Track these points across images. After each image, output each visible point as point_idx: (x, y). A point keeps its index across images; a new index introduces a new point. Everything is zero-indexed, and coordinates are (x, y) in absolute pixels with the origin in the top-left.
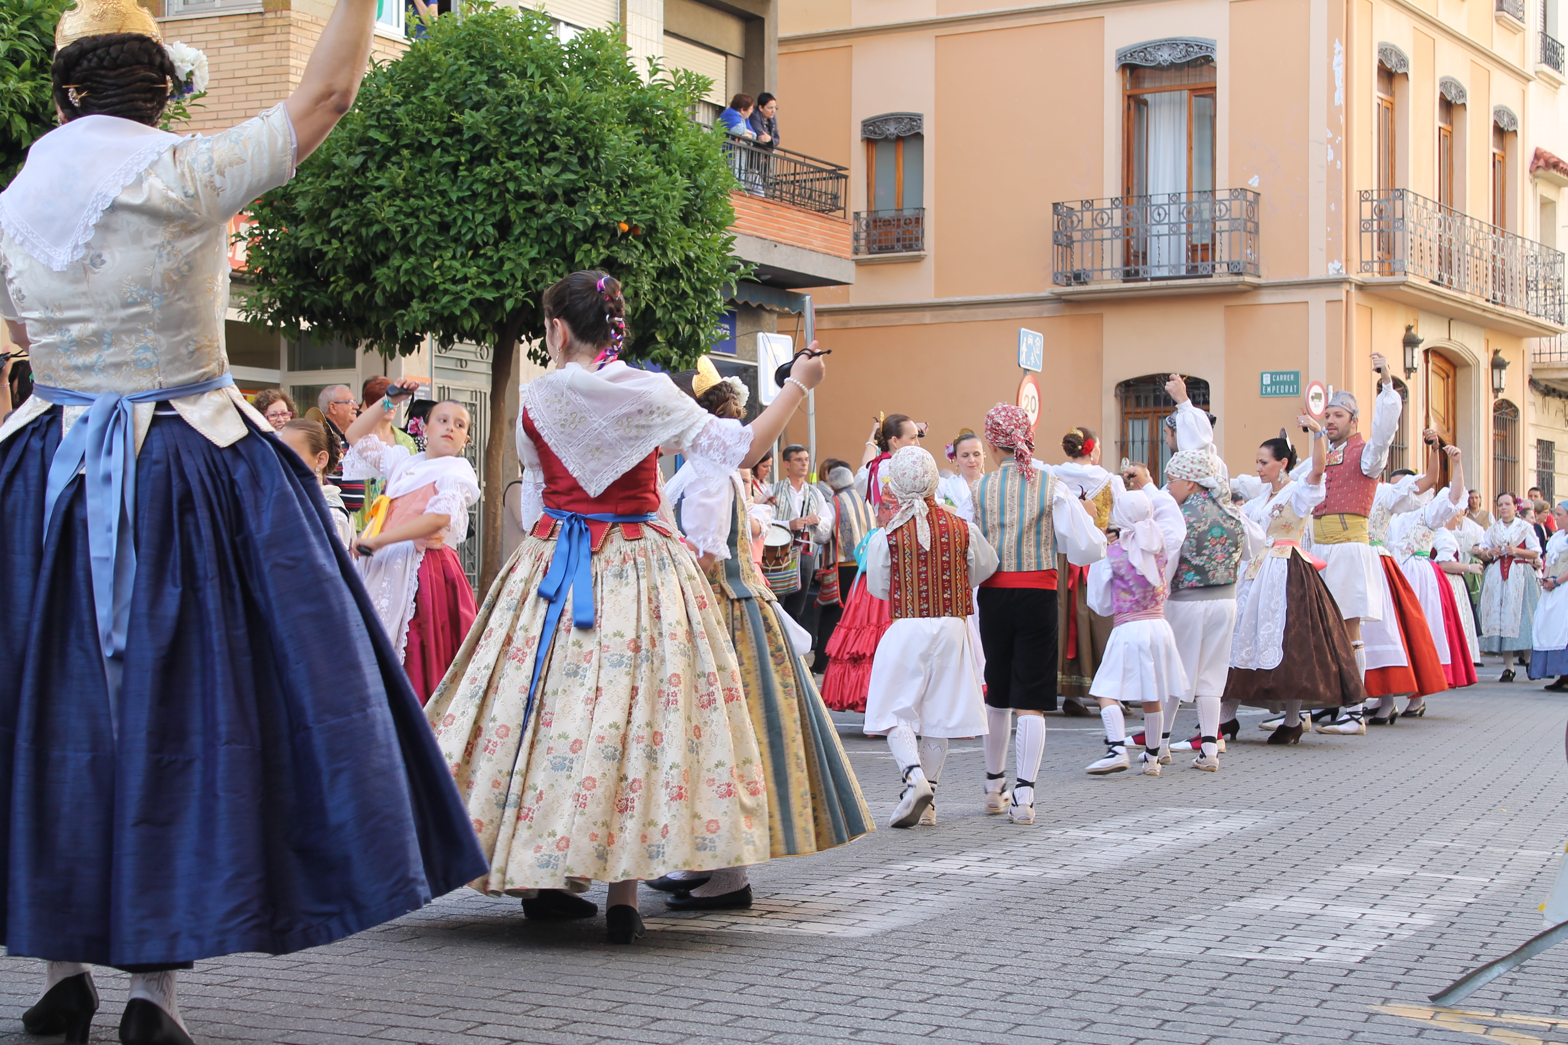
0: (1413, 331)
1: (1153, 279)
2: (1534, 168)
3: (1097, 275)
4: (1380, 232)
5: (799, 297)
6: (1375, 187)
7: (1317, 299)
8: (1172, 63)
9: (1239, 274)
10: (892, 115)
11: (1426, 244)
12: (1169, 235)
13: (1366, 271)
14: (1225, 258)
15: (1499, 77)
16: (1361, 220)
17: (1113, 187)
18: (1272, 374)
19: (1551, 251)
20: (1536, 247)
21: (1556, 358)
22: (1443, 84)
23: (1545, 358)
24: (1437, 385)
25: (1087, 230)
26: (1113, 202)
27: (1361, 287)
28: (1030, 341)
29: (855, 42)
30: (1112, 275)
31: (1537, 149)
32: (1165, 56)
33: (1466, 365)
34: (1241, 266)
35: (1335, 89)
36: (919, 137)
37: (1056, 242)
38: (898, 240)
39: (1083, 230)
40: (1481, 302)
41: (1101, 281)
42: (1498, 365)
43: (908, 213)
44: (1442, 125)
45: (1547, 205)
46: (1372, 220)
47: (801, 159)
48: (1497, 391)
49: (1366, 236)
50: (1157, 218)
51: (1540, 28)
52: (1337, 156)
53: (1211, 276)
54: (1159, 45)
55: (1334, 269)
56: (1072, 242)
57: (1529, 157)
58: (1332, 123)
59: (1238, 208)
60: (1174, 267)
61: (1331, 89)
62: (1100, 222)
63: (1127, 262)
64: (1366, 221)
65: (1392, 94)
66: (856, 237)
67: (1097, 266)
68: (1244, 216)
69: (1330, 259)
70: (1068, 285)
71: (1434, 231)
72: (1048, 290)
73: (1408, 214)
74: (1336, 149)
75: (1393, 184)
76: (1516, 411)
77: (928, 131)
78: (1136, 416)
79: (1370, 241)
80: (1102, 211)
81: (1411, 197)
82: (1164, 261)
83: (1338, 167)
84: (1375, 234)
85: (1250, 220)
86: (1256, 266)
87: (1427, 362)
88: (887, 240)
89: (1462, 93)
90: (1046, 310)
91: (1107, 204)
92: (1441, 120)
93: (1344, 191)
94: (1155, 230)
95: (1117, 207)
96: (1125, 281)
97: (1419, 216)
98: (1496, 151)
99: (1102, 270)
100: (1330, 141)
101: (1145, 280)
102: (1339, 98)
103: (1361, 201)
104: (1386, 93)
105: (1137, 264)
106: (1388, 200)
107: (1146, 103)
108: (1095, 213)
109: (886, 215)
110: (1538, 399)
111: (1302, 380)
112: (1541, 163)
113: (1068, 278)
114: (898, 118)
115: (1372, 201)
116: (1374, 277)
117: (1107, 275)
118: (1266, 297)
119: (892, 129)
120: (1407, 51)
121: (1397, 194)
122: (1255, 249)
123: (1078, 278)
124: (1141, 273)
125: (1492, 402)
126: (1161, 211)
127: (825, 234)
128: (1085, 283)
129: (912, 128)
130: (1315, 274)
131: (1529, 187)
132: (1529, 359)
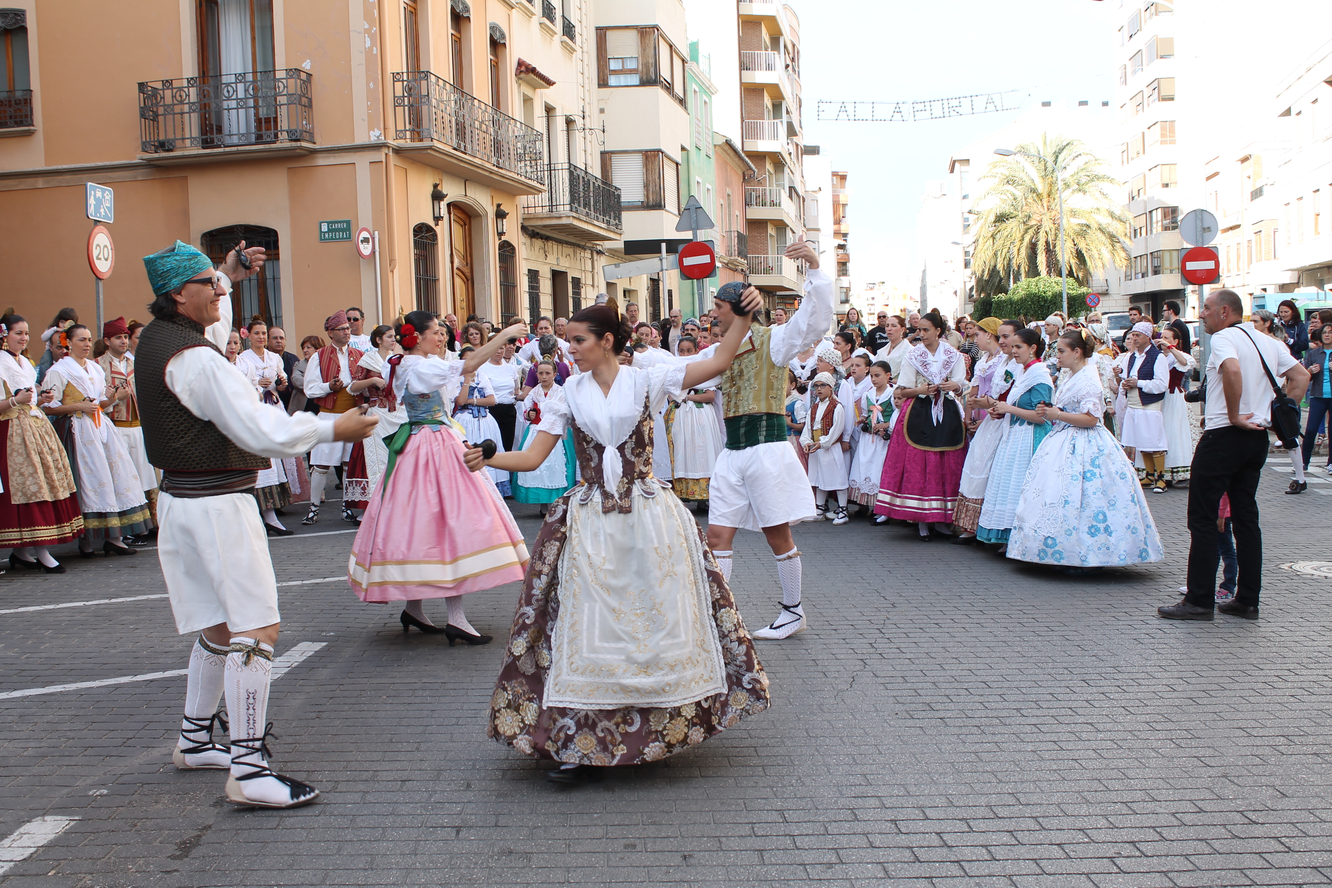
0: (439, 188)
1: (226, 147)
2: (519, 72)
3: (178, 144)
4: (411, 106)
6: (405, 70)
7: (362, 161)
9: (298, 140)
11: (447, 119)
12: (237, 109)
13: (401, 138)
14: (285, 127)
15: (492, 2)
16: (395, 97)
17: (189, 68)
18: (328, 223)
21: (539, 210)
23: (532, 211)
24: (458, 231)
25: (169, 106)
26: (189, 82)
27: (398, 151)
28: (99, 194)
30: (192, 143)
31: (519, 59)
33: (478, 216)
34: (298, 134)
36: (23, 29)
37: (143, 116)
38: (10, 117)
39: (164, 105)
40: (488, 165)
41: (183, 148)
42: (501, 215)
43: (17, 95)
44: (453, 32)
45: (527, 101)
46: (404, 96)
48: (501, 234)
49: (399, 110)
50: (226, 94)
52: (373, 44)
53: (274, 142)
55: (374, 136)
56: (157, 116)
57: (515, 65)
58: (367, 16)
59: (293, 85)
60: (243, 135)
62: (179, 98)
63: (203, 132)
64: (399, 98)
65: (415, 1)
68: (299, 92)
69: (371, 128)
70: (156, 152)
71: (452, 108)
72: (138, 157)
73: (432, 92)
74: (372, 37)
75: (418, 66)
76: (514, 249)
77: (30, 23)
79: (403, 114)
80: (181, 89)
82: (234, 131)
83: (375, 52)
84: (406, 108)
85: (304, 96)
86: (311, 134)
89: (467, 9)
91: (185, 83)
92: (452, 28)
93: (380, 72)
94: (225, 104)
95: (193, 86)
96: (204, 148)
97: (441, 95)
98: (492, 58)
99: (183, 139)
100: (367, 31)
101: (219, 147)
103: (394, 81)
105: (212, 133)
106: (415, 80)
107: (216, 2)
108: (175, 91)
110: (528, 241)
111: (353, 228)
112: (523, 69)
113: (156, 147)
114: (4, 13)
115: (403, 81)
116: (407, 143)
117: (188, 142)
118: (322, 160)
121: (422, 75)
122: (310, 121)
123: (162, 146)
124: (216, 140)
125: (497, 242)
126: (230, 89)
128: (171, 150)
129: (17, 21)
130: (360, 140)
132: (521, 211)
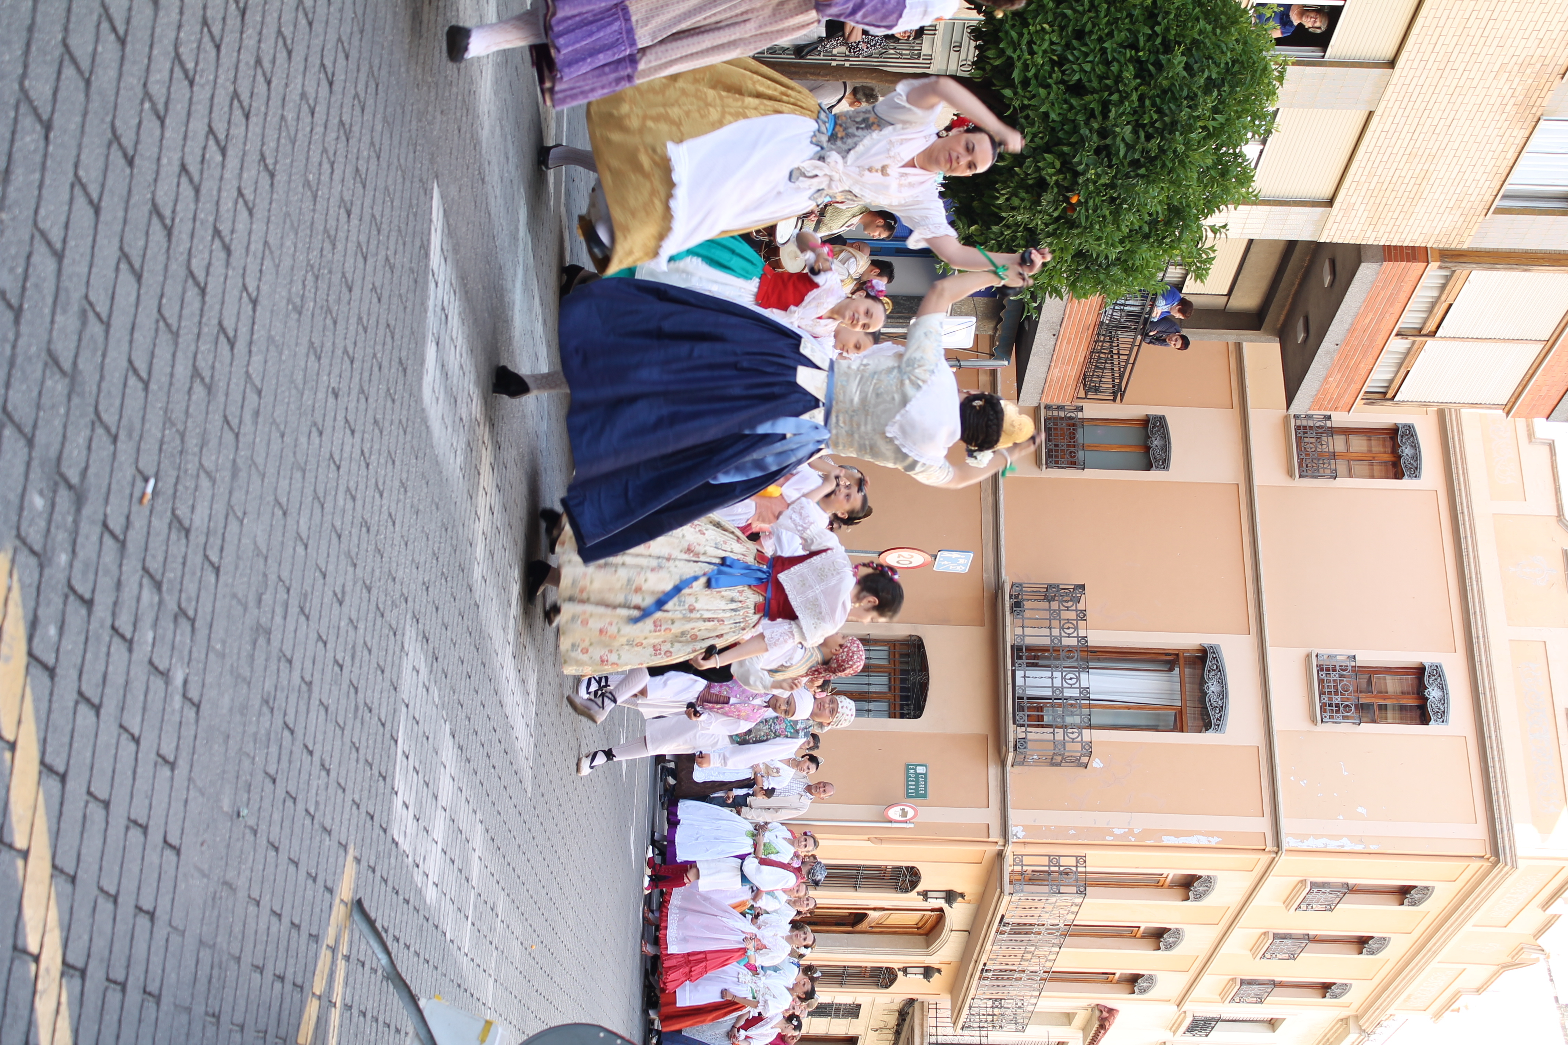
0: (960, 899)
1: (1014, 672)
2: (1100, 1008)
3: (1019, 622)
4: (1049, 873)
5: (1007, 355)
6: (1088, 869)
7: (990, 816)
8: (1206, 694)
9: (1015, 748)
10: (1169, 443)
11: (1036, 913)
12: (1052, 687)
13: (1014, 860)
14: (1030, 736)
15: (1184, 980)
16: (1059, 857)
17: (1098, 638)
18: (926, 774)
19: (1026, 1021)
20: (1030, 1008)
21: (933, 1022)
22: (1178, 931)
23: (932, 1013)
24: (912, 919)
25: (1059, 615)
26: (1083, 638)
27: (1000, 855)
28: (961, 561)
29: (1236, 412)
31: (1117, 1011)
32: (1213, 688)
33: (928, 945)
34: (1022, 750)
35: (1177, 837)
36: (1148, 467)
37: (1050, 586)
38: (1056, 445)
39: (1060, 611)
40: (984, 959)
41: (1014, 626)
42: (928, 972)
43: (1080, 454)
44: (1142, 929)
45: (1068, 1018)
46: (1060, 866)
47: (1131, 361)
48: (905, 971)
49: (1045, 860)
50: (1068, 677)
51: (1224, 1017)
52: (1117, 837)
53: (1014, 723)
54: (1222, 682)
55: (1016, 830)
56: (1049, 601)
57: (1110, 1004)
58: (1146, 833)
59: (1074, 749)
60: (1024, 686)
61: (1177, 834)
62: (1066, 626)
63: (1029, 649)
64: (1058, 861)
65: (1170, 887)
66: (1060, 408)
67: (1026, 622)
68: (1067, 754)
69: (1026, 828)
70: (1011, 597)
71: (1048, 920)
72: (1007, 578)
73: (1064, 897)
74: (1124, 836)
75: (1091, 885)
76: (887, 987)
77: (1154, 475)
78: (891, 654)
79: (1041, 864)
80: (1076, 628)
81: (1078, 900)
83: (1108, 838)
84: (1047, 868)
85: (1063, 759)
86: (1022, 763)
87: (932, 910)
88: (1056, 435)
89: (1169, 947)
90: (990, 576)
91: (1082, 633)
92: (1146, 928)
93: (1087, 842)
94: (1057, 674)
95: (1079, 642)
96: (1012, 647)
97: (1062, 907)
98: (1117, 976)
99: (1023, 627)
100: (1131, 831)
101: (1013, 664)
102: (1168, 840)
103: (1077, 857)
104: (1172, 882)
105: (1027, 658)
106: (1077, 880)
107: (1171, 670)
108: (1075, 622)
109: (1079, 435)
110: (896, 1006)
111: (919, 801)
112: (1105, 1014)
113: (1017, 597)
114: (1166, 448)
115: (1077, 866)
116: (1009, 867)
118: (994, 771)
119: (1156, 442)
120: (1208, 901)
121: (1082, 889)
122: (1038, 763)
123: (1017, 605)
124: (1020, 662)
125: (895, 966)
126: (1074, 681)
127: (1063, 380)
128: (1012, 612)
129: (1157, 461)
130: (1013, 815)
131: (1084, 1003)
132: (932, 999)
